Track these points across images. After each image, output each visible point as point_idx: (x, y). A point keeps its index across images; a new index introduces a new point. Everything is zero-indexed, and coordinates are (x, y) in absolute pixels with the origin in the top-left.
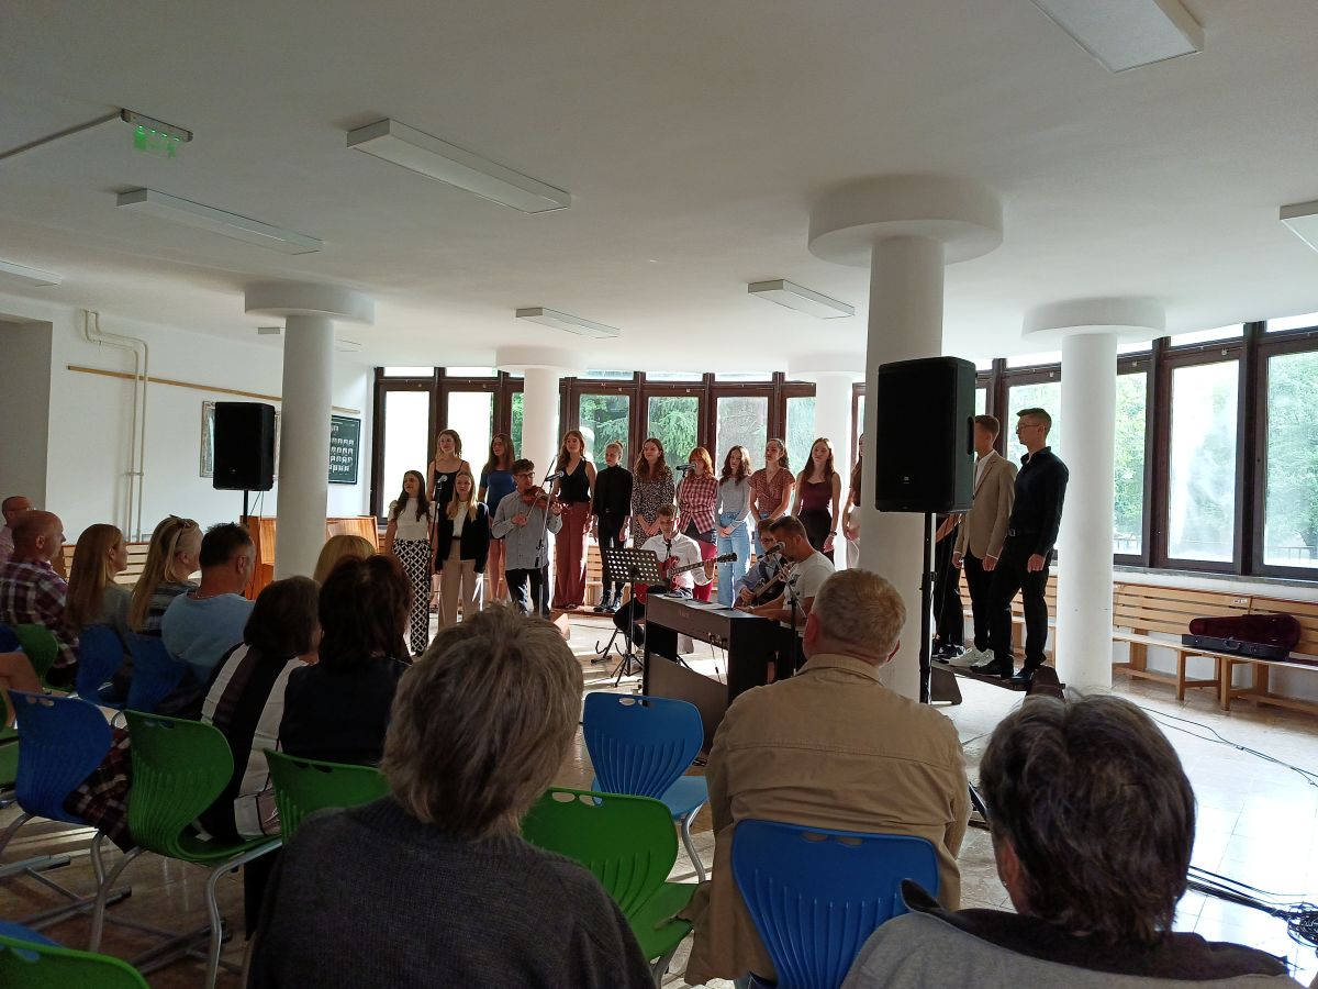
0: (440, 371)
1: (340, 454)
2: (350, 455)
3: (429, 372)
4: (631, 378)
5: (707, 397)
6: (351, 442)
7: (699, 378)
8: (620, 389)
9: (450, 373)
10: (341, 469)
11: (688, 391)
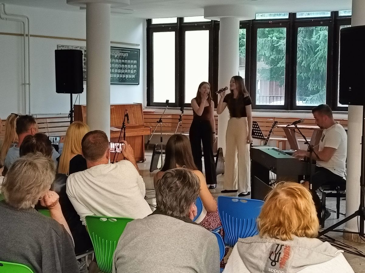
0: (180, 20)
1: (130, 69)
2: (135, 69)
3: (174, 20)
4: (287, 17)
5: (333, 26)
6: (135, 62)
7: (329, 15)
8: (280, 24)
9: (187, 20)
10: (130, 77)
11: (322, 23)
